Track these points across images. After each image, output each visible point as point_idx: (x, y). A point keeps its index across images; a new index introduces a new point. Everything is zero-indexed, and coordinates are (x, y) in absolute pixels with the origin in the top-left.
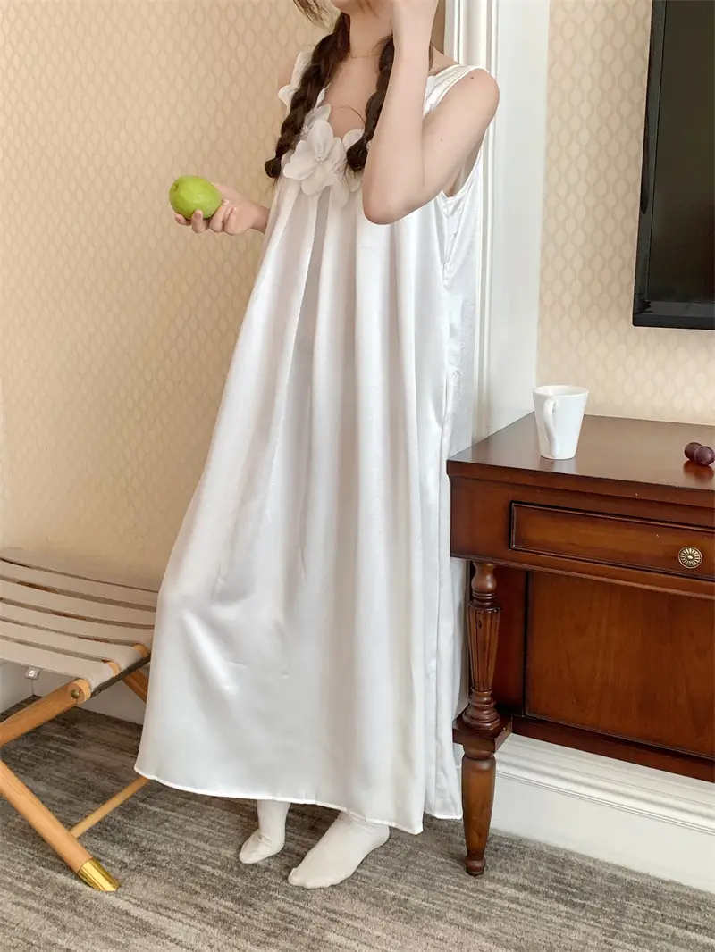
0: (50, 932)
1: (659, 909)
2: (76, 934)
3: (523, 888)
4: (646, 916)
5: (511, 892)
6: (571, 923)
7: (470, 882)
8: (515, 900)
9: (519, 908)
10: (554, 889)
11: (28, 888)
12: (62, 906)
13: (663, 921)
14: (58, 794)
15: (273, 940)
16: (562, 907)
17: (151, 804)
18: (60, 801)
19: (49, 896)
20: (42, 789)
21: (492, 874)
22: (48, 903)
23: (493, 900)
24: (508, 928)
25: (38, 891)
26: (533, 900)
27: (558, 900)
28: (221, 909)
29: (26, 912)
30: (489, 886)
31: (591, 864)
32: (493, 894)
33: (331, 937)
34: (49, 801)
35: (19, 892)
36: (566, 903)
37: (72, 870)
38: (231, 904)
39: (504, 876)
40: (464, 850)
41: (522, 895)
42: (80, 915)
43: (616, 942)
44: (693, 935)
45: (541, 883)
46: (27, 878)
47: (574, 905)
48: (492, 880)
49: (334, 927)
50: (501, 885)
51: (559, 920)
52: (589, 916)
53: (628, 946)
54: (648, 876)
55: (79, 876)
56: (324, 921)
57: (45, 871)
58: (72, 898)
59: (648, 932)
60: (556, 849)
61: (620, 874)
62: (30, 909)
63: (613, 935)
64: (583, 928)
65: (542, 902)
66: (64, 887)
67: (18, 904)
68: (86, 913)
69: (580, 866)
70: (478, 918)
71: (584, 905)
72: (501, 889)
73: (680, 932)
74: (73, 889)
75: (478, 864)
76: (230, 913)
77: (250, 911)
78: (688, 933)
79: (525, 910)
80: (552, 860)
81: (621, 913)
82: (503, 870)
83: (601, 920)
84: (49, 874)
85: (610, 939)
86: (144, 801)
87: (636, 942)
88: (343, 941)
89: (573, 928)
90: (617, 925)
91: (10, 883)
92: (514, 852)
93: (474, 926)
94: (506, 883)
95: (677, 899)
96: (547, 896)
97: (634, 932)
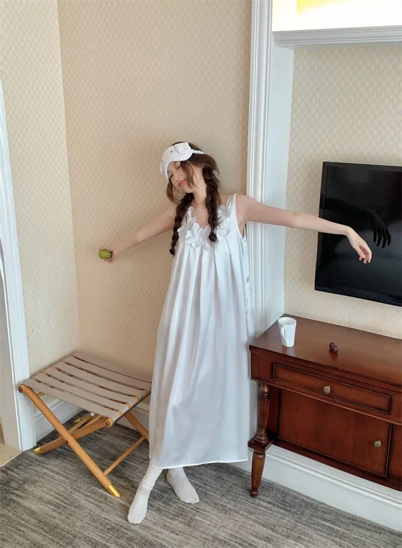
0: (98, 511)
1: (315, 513)
2: (107, 512)
3: (269, 503)
4: (310, 515)
5: (265, 504)
6: (284, 517)
7: (251, 500)
8: (266, 507)
9: (267, 511)
10: (281, 504)
11: (89, 494)
12: (102, 502)
13: (316, 517)
14: (97, 456)
15: (176, 518)
16: (282, 511)
17: (131, 462)
18: (98, 459)
19: (97, 498)
20: (91, 453)
21: (260, 497)
22: (97, 500)
23: (258, 507)
24: (261, 518)
25: (93, 495)
26: (273, 508)
27: (281, 508)
28: (158, 505)
29: (89, 503)
30: (258, 501)
31: (296, 495)
32: (258, 505)
33: (197, 517)
34: (94, 459)
35: (86, 495)
36: (284, 509)
37: (104, 488)
38: (161, 504)
39: (264, 498)
41: (269, 506)
42: (108, 505)
43: (298, 524)
45: (277, 502)
46: (88, 490)
47: (287, 510)
48: (260, 499)
49: (198, 514)
51: (280, 515)
52: (291, 514)
53: (301, 526)
54: (315, 500)
55: (107, 490)
56: (195, 512)
57: (95, 488)
58: (105, 499)
59: (310, 521)
60: (285, 488)
61: (305, 499)
62: (91, 502)
63: (297, 522)
64: (288, 518)
65: (276, 509)
66: (102, 495)
67: (86, 500)
68: (111, 505)
69: (292, 495)
70: (251, 513)
71: (290, 511)
72: (262, 503)
73: (321, 522)
74: (105, 496)
75: (255, 493)
76: (162, 508)
77: (169, 507)
78: (324, 522)
79: (269, 511)
80: (283, 493)
81: (302, 514)
82: (264, 495)
83: (295, 516)
84: (96, 489)
85: (296, 523)
86: (128, 460)
87: (305, 525)
88: (201, 519)
89: (284, 519)
90: (300, 518)
91: (82, 492)
92: (270, 488)
93: (250, 516)
94: (263, 500)
95: (323, 510)
96: (278, 506)
97: (305, 521)
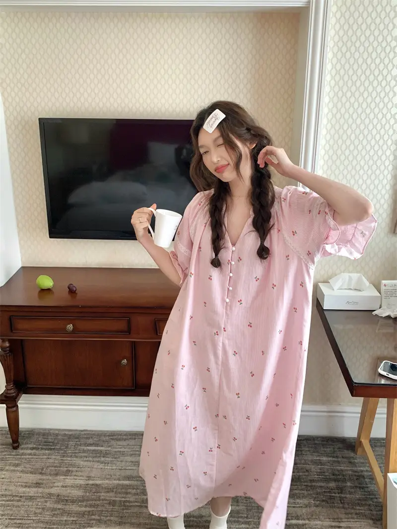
1: (79, 442)
3: (33, 449)
4: (75, 446)
5: (29, 451)
6: (50, 457)
7: (14, 452)
8: (30, 454)
9: (32, 457)
10: (44, 445)
13: (80, 446)
16: (47, 452)
21: (23, 446)
23: (22, 457)
24: (28, 466)
26: (37, 452)
27: (45, 449)
30: (21, 451)
31: (57, 432)
32: (23, 454)
36: (48, 449)
39: (27, 446)
40: (11, 440)
41: (33, 452)
44: (89, 448)
45: (40, 445)
47: (51, 449)
48: (22, 449)
50: (25, 450)
51: (45, 457)
52: (56, 452)
53: (68, 459)
54: (76, 430)
59: (75, 451)
60: (45, 429)
61: (67, 433)
63: (64, 456)
64: (54, 457)
65: (41, 452)
69: (53, 434)
70: (17, 465)
71: (54, 449)
72: (26, 451)
73: (85, 448)
75: (17, 445)
78: (88, 447)
79: (34, 457)
80: (44, 435)
81: (67, 447)
82: (27, 443)
83: (60, 452)
87: (71, 456)
90: (65, 452)
92: (31, 435)
94: (27, 449)
95: (85, 436)
96: (42, 449)
97: (70, 453)
